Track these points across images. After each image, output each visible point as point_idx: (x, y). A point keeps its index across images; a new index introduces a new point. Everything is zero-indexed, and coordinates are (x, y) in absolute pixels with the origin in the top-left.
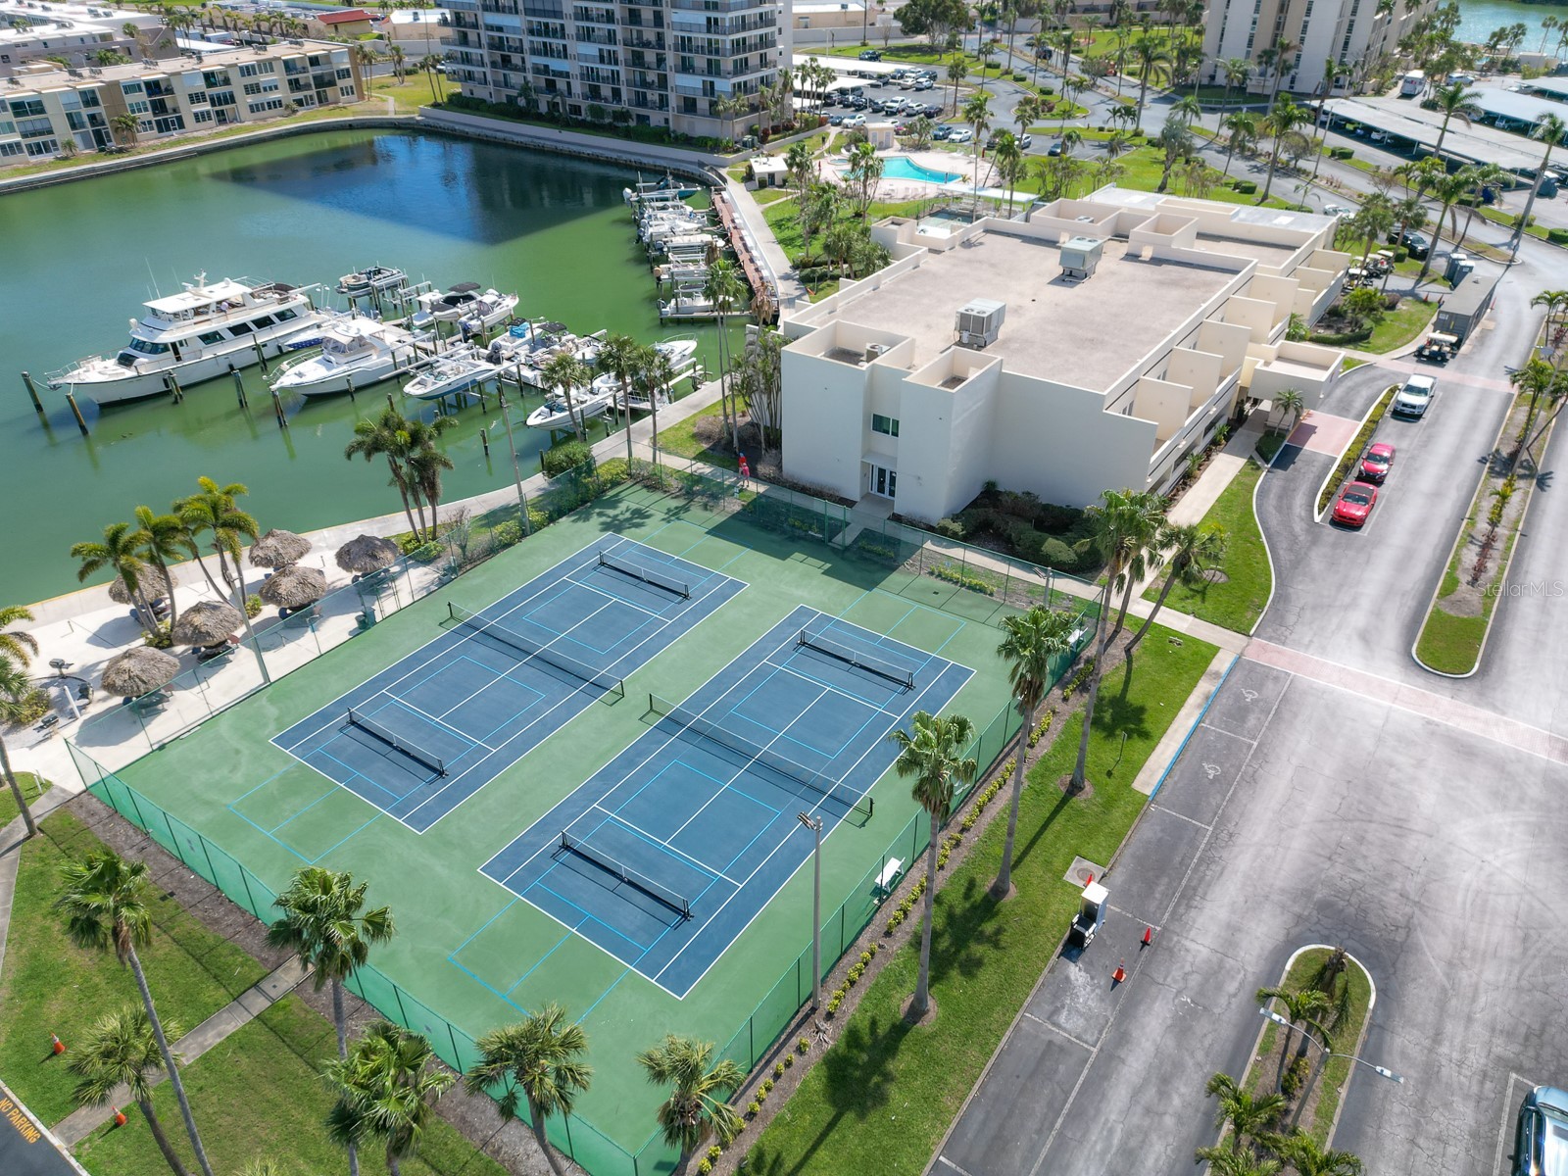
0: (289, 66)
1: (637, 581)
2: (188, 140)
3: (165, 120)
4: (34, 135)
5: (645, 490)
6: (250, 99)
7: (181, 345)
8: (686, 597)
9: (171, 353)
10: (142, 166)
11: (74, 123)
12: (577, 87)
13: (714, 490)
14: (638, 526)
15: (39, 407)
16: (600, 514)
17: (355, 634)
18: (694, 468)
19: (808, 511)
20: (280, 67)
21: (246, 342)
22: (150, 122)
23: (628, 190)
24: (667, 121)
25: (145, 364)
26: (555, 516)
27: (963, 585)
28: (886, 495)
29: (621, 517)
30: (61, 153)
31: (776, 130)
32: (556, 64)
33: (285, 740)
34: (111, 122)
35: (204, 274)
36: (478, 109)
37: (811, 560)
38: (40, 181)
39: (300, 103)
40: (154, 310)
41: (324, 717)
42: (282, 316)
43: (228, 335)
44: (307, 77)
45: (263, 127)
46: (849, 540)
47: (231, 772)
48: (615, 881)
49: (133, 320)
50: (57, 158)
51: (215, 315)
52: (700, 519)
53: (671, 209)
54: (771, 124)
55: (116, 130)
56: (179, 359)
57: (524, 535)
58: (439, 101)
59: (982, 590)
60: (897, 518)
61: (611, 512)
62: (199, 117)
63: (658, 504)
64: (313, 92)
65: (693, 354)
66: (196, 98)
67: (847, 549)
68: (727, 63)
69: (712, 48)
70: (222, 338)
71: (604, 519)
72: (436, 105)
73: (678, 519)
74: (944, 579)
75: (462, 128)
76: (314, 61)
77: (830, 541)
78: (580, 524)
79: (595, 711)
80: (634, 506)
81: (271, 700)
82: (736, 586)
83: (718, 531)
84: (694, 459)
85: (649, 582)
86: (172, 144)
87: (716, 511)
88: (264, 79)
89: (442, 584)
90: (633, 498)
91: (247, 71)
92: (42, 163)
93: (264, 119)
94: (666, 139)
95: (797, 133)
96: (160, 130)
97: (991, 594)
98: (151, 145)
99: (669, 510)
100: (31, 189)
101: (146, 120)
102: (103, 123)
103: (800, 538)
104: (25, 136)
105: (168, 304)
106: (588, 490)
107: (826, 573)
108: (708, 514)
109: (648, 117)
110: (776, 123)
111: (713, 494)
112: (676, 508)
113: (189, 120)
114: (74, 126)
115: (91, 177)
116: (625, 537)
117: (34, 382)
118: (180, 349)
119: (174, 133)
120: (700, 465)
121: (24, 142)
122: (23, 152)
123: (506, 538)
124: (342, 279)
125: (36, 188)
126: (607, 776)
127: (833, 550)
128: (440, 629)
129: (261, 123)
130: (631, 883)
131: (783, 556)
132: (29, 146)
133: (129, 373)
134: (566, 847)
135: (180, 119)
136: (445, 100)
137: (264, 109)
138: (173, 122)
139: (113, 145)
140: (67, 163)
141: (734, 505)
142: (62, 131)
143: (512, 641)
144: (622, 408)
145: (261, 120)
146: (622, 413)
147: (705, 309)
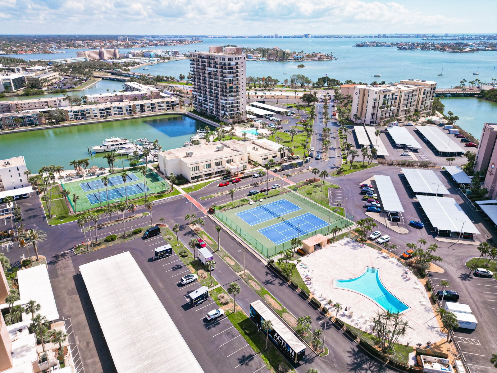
0: (167, 103)
2: (145, 114)
3: (142, 111)
4: (120, 112)
6: (159, 108)
10: (137, 118)
11: (127, 110)
12: (209, 110)
15: (89, 151)
20: (165, 103)
22: (139, 111)
25: (103, 147)
32: (207, 107)
34: (133, 110)
38: (119, 120)
39: (168, 109)
40: (106, 141)
42: (124, 143)
43: (115, 145)
44: (170, 105)
49: (103, 142)
50: (122, 116)
51: (114, 142)
55: (133, 112)
56: (107, 147)
62: (148, 110)
64: (171, 107)
66: (148, 107)
68: (228, 110)
69: (226, 107)
72: (190, 111)
75: (193, 116)
76: (172, 102)
86: (142, 115)
88: (162, 105)
91: (159, 103)
92: (119, 117)
93: (160, 112)
98: (139, 115)
102: (131, 111)
104: (118, 112)
105: (108, 140)
113: (146, 111)
117: (89, 148)
119: (143, 113)
132: (118, 114)
133: (100, 148)
136: (192, 111)
137: (161, 110)
138: (144, 111)
139: (132, 114)
140: (124, 117)
142: (124, 111)
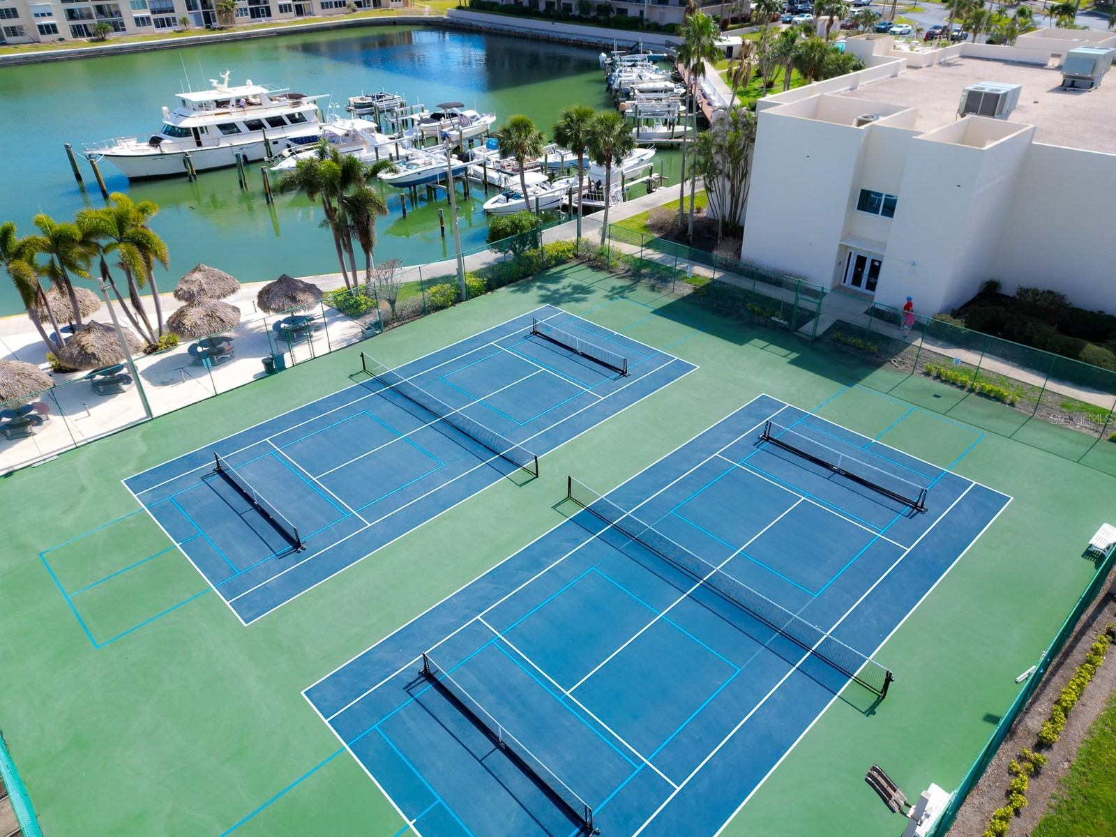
1: (570, 353)
2: (271, 25)
3: (257, 9)
4: (160, 12)
5: (590, 270)
7: (202, 132)
8: (623, 373)
9: (192, 138)
10: (235, 40)
11: (190, 5)
13: (664, 273)
14: (577, 300)
15: (78, 177)
16: (540, 288)
17: (259, 378)
18: (644, 253)
19: (769, 298)
21: (257, 137)
22: (246, 9)
23: (604, 55)
24: (642, 13)
25: (169, 145)
26: (494, 284)
27: (972, 390)
28: (863, 288)
29: (562, 291)
30: (179, 28)
31: (734, 21)
33: (135, 483)
34: (217, 6)
35: (228, 73)
36: (491, 10)
37: (773, 348)
38: (159, 45)
39: (359, 4)
40: (184, 101)
41: (192, 461)
43: (244, 128)
45: (330, 20)
46: (820, 331)
47: (63, 512)
48: (486, 745)
49: (165, 108)
50: (175, 31)
51: (234, 109)
52: (646, 299)
53: (639, 67)
54: (731, 16)
55: (220, 13)
56: (199, 144)
57: (458, 299)
58: (463, 5)
59: (999, 398)
60: (877, 313)
61: (553, 287)
62: (283, 9)
63: (602, 283)
65: (651, 160)
67: (817, 339)
70: (239, 131)
71: (543, 292)
72: (460, 8)
73: (622, 297)
74: (945, 382)
75: (477, 23)
77: (796, 330)
78: (519, 295)
79: (501, 489)
80: (576, 282)
81: (144, 436)
82: (683, 368)
83: (665, 312)
84: (645, 246)
85: (584, 355)
86: (259, 27)
87: (663, 293)
89: (365, 337)
90: (576, 275)
92: (163, 33)
93: (331, 15)
94: (640, 27)
95: (752, 25)
96: (253, 16)
97: (1012, 404)
98: (244, 26)
99: (613, 288)
100: (151, 50)
101: (243, 7)
102: (211, 8)
103: (759, 324)
104: (153, 12)
105: (194, 97)
106: (532, 263)
107: (793, 362)
108: (655, 295)
109: (626, 10)
110: (735, 15)
111: (660, 276)
112: (621, 287)
113: (275, 10)
114: (189, 8)
115: (196, 45)
116: (563, 309)
117: (74, 152)
118: (201, 136)
119: (263, 19)
120: (650, 251)
121: (153, 17)
122: (151, 24)
123: (439, 299)
124: (351, 99)
125: (155, 50)
126: (502, 577)
127: (801, 340)
128: (350, 381)
129: (328, 17)
130: (508, 752)
131: (740, 340)
132: (156, 21)
133: (153, 151)
134: (428, 675)
135: (268, 9)
136: (468, 5)
137: (332, 7)
138: (263, 10)
139: (216, 24)
140: (181, 34)
141: (685, 289)
142: (181, 11)
143: (422, 401)
144: (577, 205)
145: (329, 15)
146: (575, 210)
147: (663, 136)
